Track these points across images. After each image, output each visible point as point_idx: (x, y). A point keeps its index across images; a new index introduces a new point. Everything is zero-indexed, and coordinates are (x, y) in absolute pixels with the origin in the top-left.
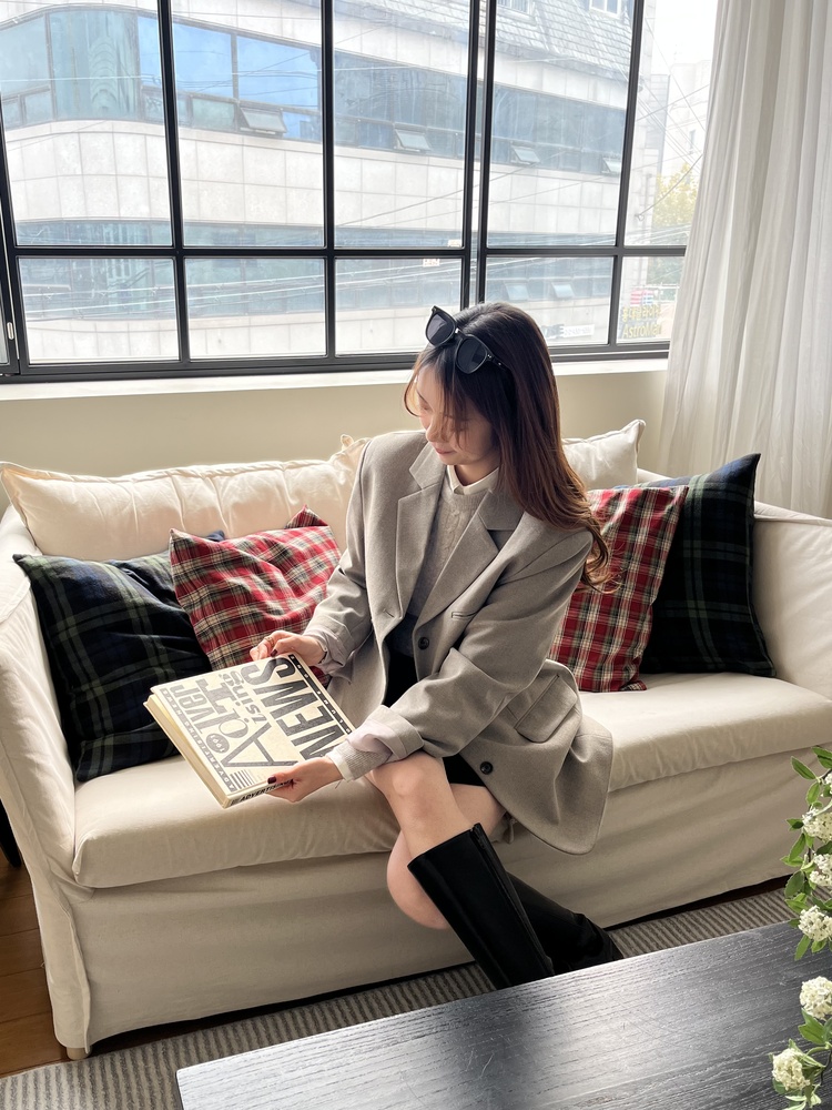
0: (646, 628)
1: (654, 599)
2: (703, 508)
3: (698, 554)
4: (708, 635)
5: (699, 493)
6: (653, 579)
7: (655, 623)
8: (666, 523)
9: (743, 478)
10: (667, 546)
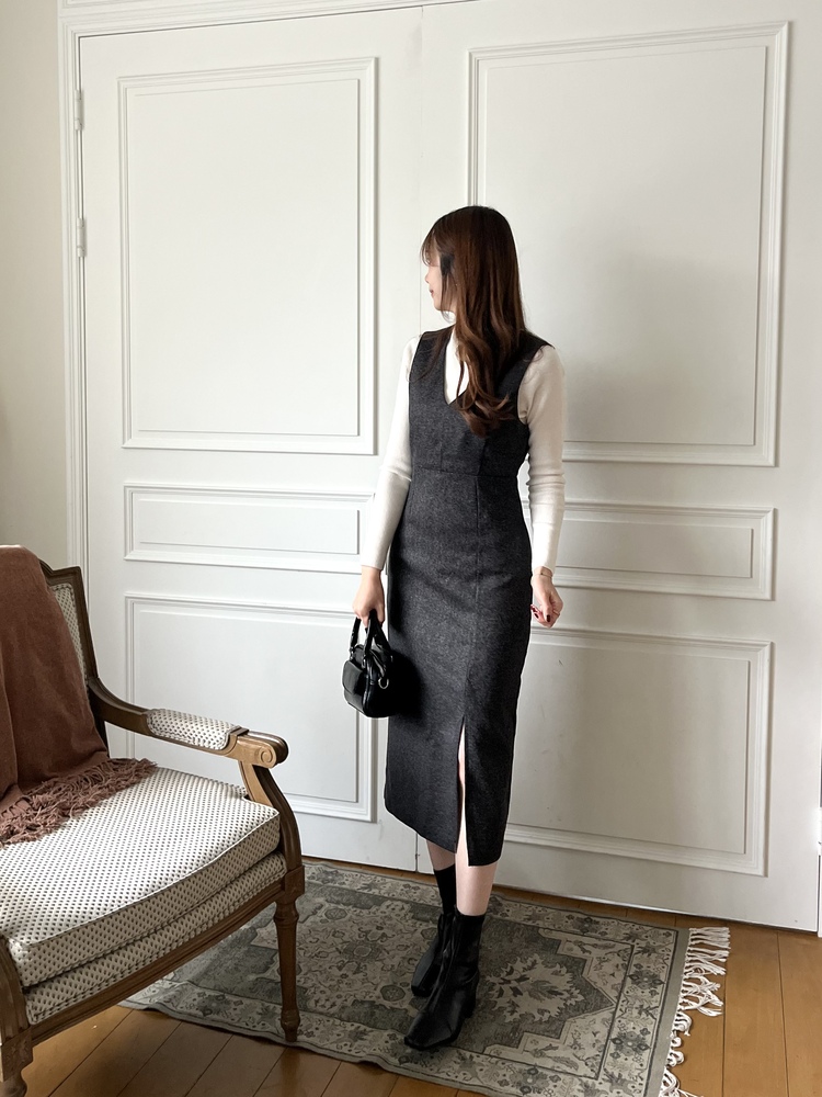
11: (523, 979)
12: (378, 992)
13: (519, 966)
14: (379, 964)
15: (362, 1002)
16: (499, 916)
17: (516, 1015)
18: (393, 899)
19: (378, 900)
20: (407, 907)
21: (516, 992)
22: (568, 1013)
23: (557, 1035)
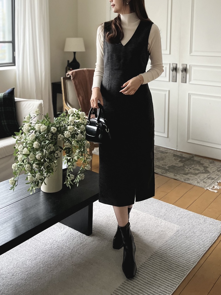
3: (3, 110)
11: (193, 167)
12: (161, 165)
13: (193, 166)
14: (163, 161)
15: (157, 165)
16: (192, 159)
17: (189, 172)
18: (170, 153)
19: (167, 153)
20: (173, 155)
21: (190, 169)
22: (200, 173)
23: (196, 175)
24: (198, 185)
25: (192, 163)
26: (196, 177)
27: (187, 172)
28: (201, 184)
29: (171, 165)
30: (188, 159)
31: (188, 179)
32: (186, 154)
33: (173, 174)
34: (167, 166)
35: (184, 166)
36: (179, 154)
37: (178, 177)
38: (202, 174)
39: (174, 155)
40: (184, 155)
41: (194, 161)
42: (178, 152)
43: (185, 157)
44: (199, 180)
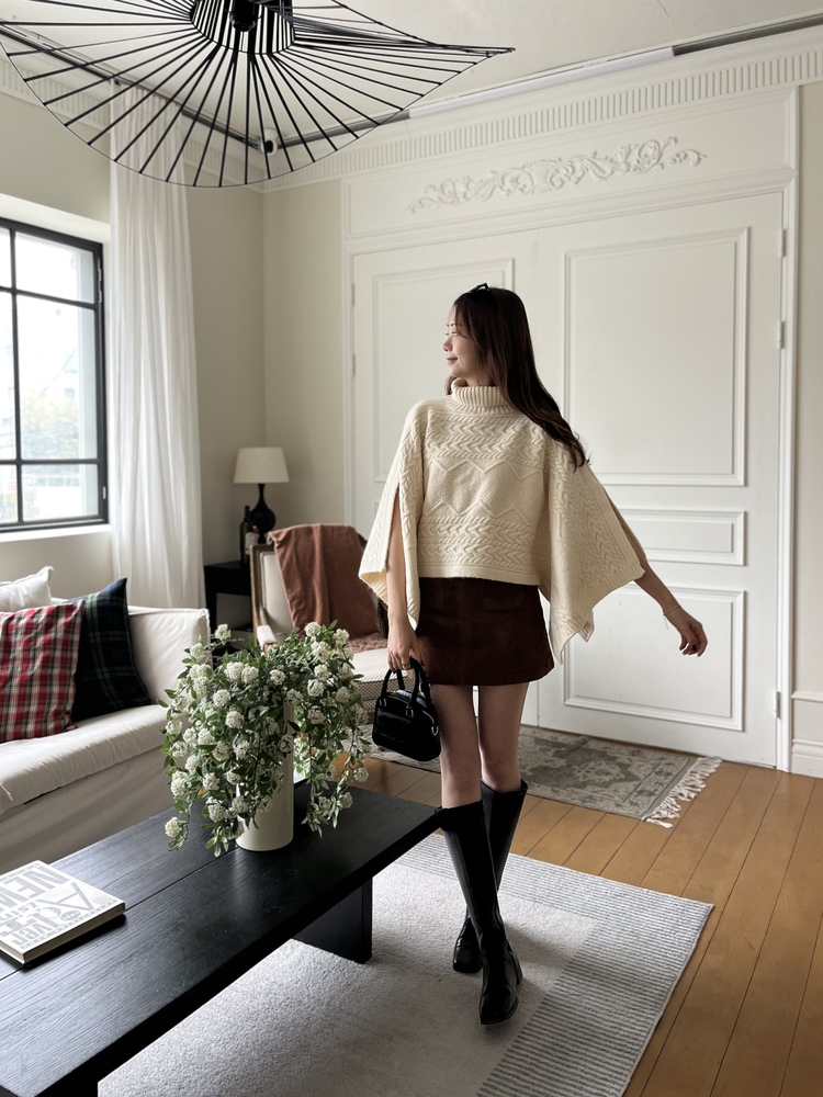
0: (71, 690)
1: (74, 672)
2: (98, 612)
3: (99, 640)
4: (111, 688)
5: (95, 604)
6: (71, 659)
7: (77, 687)
8: (74, 624)
9: (120, 592)
10: (76, 638)
11: (593, 768)
16: (583, 747)
17: (586, 779)
18: (525, 736)
21: (588, 772)
22: (615, 780)
23: (607, 787)
24: (620, 811)
25: (586, 756)
26: (607, 791)
27: (581, 780)
28: (626, 810)
29: (537, 765)
30: (575, 749)
31: (591, 797)
32: (565, 736)
33: (550, 788)
34: (528, 768)
35: (569, 766)
36: (547, 736)
37: (563, 795)
38: (621, 784)
39: (538, 741)
40: (561, 739)
41: (589, 751)
42: (543, 732)
43: (566, 742)
44: (617, 798)
